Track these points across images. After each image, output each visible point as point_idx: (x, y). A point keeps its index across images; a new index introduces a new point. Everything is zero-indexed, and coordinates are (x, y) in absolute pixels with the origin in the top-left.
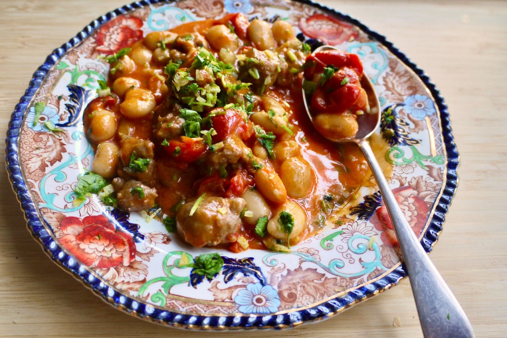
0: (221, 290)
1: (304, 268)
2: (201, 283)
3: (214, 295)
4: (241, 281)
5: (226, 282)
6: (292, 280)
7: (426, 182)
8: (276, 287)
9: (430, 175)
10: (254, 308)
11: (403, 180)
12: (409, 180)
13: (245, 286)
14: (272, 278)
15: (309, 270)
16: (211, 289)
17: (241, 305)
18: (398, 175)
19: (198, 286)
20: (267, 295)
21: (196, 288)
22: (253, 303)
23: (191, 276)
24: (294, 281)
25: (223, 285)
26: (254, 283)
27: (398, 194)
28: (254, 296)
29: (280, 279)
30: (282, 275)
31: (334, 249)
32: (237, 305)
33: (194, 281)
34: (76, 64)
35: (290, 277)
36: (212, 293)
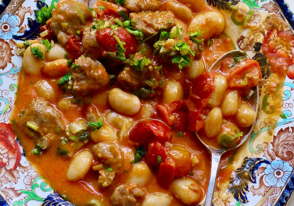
0: (25, 13)
1: (8, 64)
2: (36, 6)
3: (24, 8)
4: (24, 27)
5: (28, 18)
6: (6, 52)
7: (10, 182)
8: (8, 41)
9: (13, 189)
10: (4, 22)
11: (23, 170)
12: (20, 173)
13: (19, 26)
14: (15, 43)
15: (6, 65)
16: (29, 8)
17: (9, 17)
18: (29, 171)
19: (36, 3)
20: (7, 34)
21: (35, 1)
22: (6, 23)
23: (44, 4)
24: (5, 53)
25: (28, 15)
26: (18, 32)
27: (16, 157)
28: (10, 27)
29: (11, 47)
30: (12, 49)
31: (8, 89)
32: (10, 15)
33: (39, 3)
34: (262, 7)
35: (8, 53)
36: (26, 7)
